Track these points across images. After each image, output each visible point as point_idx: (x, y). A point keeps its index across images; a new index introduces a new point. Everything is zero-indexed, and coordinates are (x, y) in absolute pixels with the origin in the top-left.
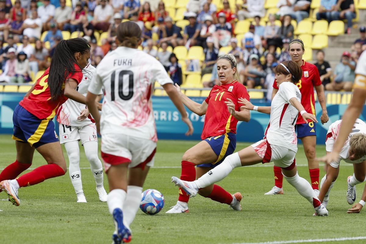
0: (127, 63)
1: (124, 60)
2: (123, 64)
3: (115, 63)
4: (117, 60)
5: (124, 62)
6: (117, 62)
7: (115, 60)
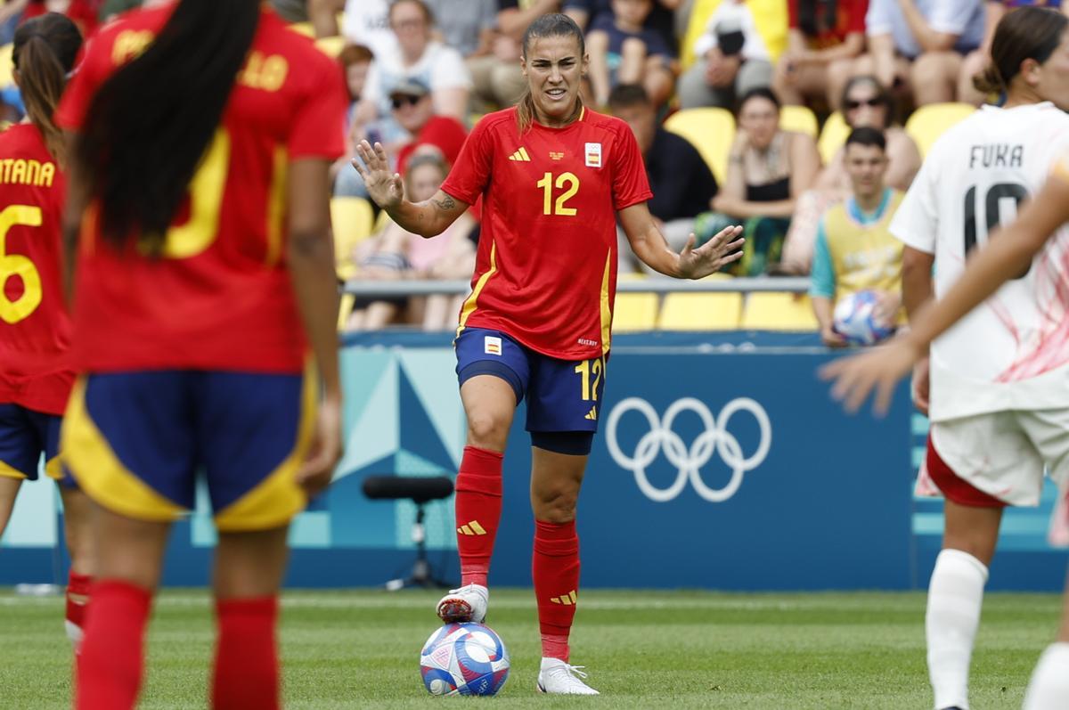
0: (1008, 158)
1: (999, 147)
2: (997, 164)
3: (973, 159)
4: (979, 147)
5: (1000, 157)
6: (979, 154)
7: (974, 148)
